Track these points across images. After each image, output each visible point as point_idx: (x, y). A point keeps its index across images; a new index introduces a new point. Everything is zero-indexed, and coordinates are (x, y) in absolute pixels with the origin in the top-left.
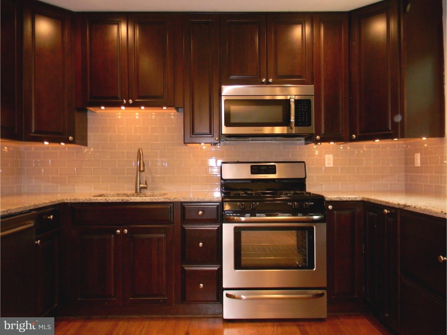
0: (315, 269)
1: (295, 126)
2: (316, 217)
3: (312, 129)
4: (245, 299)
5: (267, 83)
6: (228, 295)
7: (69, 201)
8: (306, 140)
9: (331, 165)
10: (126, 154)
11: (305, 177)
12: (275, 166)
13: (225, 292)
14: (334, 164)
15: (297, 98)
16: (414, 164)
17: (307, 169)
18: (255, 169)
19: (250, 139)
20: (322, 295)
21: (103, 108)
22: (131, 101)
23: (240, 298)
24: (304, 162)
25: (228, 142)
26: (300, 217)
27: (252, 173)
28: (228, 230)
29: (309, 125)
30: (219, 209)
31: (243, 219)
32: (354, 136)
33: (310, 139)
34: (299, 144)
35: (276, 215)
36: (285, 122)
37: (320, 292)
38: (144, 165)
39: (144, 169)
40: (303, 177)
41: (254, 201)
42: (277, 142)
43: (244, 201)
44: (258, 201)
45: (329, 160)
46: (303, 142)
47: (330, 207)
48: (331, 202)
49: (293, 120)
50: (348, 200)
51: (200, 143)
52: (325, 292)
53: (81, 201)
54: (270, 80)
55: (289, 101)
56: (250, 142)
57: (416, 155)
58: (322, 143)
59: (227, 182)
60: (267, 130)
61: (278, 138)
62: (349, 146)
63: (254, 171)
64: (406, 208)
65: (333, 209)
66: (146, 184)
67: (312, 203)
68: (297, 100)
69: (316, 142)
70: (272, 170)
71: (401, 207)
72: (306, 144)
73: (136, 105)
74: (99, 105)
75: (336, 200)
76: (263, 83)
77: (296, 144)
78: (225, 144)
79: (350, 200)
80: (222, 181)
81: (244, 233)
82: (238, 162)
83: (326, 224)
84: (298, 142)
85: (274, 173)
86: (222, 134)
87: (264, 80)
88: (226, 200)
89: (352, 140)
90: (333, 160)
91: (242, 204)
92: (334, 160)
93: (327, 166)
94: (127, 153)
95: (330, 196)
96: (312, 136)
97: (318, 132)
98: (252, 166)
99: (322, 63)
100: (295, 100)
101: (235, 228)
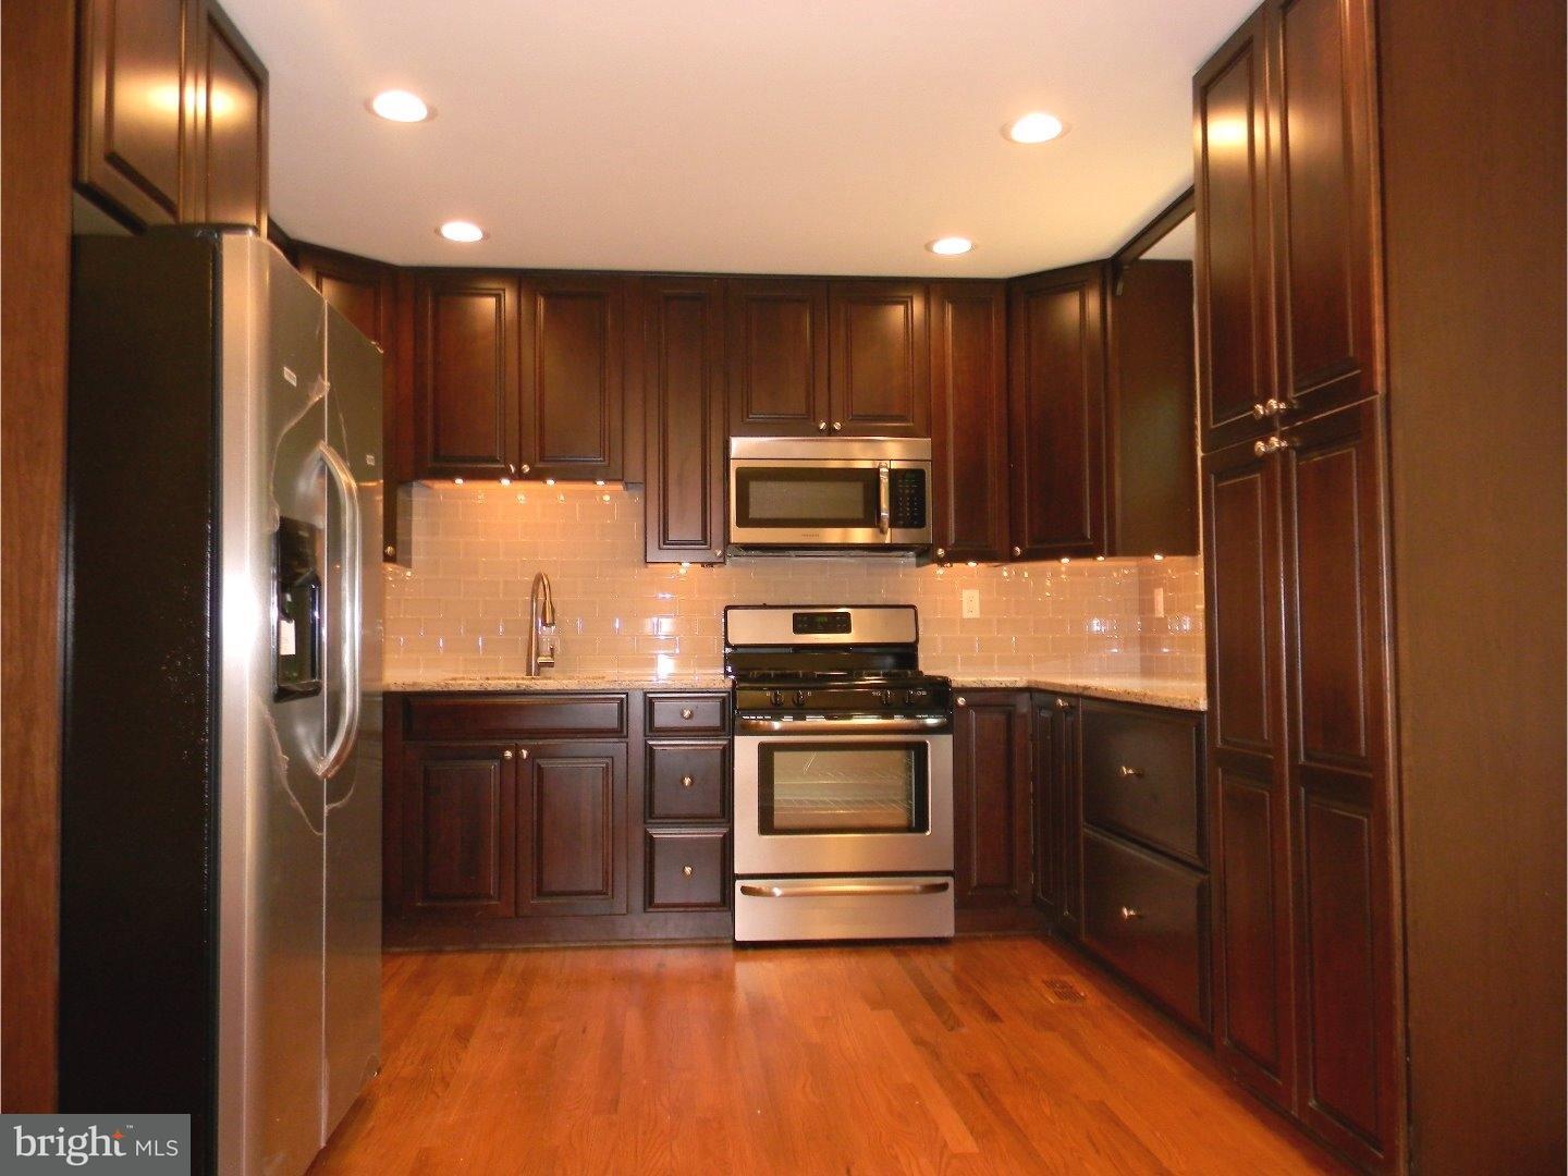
0: (928, 833)
1: (891, 526)
2: (931, 721)
3: (925, 535)
4: (783, 896)
5: (830, 432)
6: (745, 890)
7: (400, 689)
8: (919, 556)
9: (976, 614)
10: (501, 586)
11: (917, 641)
12: (847, 615)
13: (739, 884)
14: (981, 613)
15: (895, 465)
16: (1153, 611)
17: (920, 623)
18: (803, 623)
19: (792, 553)
20: (944, 887)
21: (459, 481)
22: (526, 468)
23: (770, 895)
24: (913, 607)
25: (743, 560)
26: (898, 720)
27: (797, 630)
28: (746, 751)
29: (921, 524)
30: (727, 706)
31: (777, 725)
32: (1018, 550)
33: (925, 554)
34: (905, 565)
35: (850, 717)
36: (870, 519)
37: (939, 880)
38: (553, 611)
39: (553, 620)
40: (911, 639)
41: (802, 689)
42: (852, 560)
43: (780, 689)
44: (809, 689)
45: (971, 603)
46: (913, 560)
47: (961, 701)
48: (964, 691)
49: (885, 514)
50: (998, 685)
51: (680, 563)
52: (950, 880)
53: (427, 688)
54: (837, 426)
55: (876, 472)
56: (793, 560)
57: (1156, 591)
58: (955, 565)
59: (740, 650)
60: (833, 535)
61: (853, 553)
62: (1006, 571)
63: (800, 626)
65: (968, 705)
66: (552, 656)
67: (924, 693)
68: (893, 470)
69: (941, 562)
70: (842, 624)
72: (918, 565)
73: (538, 476)
74: (449, 475)
75: (974, 685)
76: (820, 432)
77: (898, 565)
78: (735, 565)
79: (1003, 686)
80: (728, 650)
81: (779, 757)
82: (765, 607)
83: (951, 737)
84: (902, 560)
85: (847, 630)
86: (729, 543)
87: (823, 426)
88: (742, 685)
89: (1013, 559)
91: (776, 694)
92: (981, 602)
93: (966, 615)
94: (506, 582)
95: (961, 677)
96: (928, 549)
97: (941, 540)
98: (795, 616)
99: (950, 391)
100: (890, 469)
101: (762, 747)
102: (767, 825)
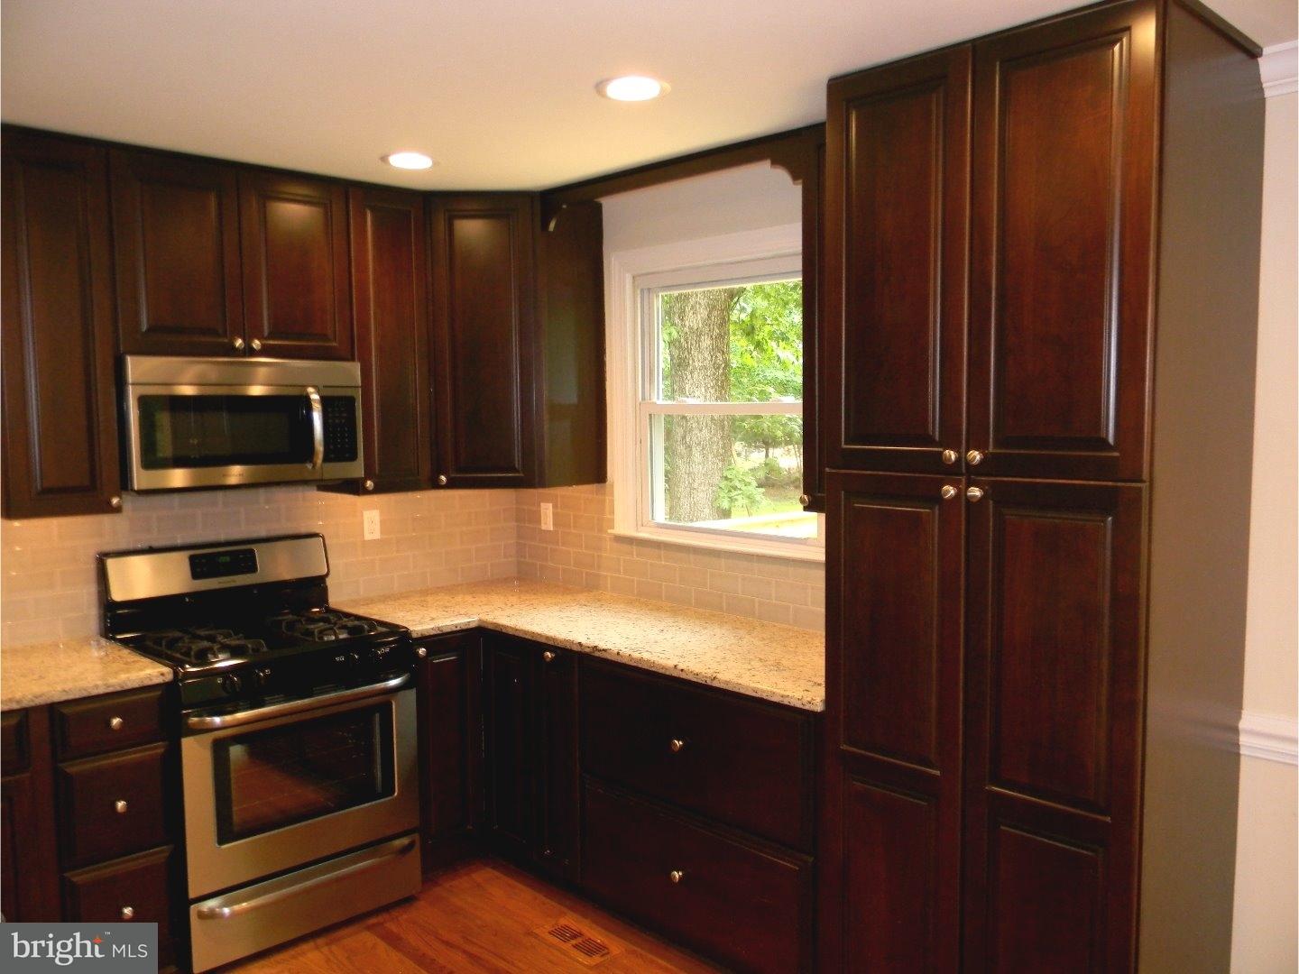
0: (396, 794)
1: (324, 460)
2: (394, 683)
3: (359, 469)
5: (246, 351)
6: (202, 914)
9: (377, 535)
11: (327, 575)
12: (252, 551)
13: (193, 909)
14: (382, 533)
16: (539, 522)
18: (200, 566)
20: (410, 847)
24: (315, 535)
27: (196, 575)
29: (352, 458)
32: (443, 478)
37: (407, 840)
40: (322, 572)
45: (372, 524)
47: (422, 651)
48: (425, 640)
50: (454, 629)
52: (415, 838)
54: (256, 346)
55: (306, 399)
57: (543, 505)
58: (374, 496)
63: (199, 570)
64: (597, 654)
65: (428, 653)
68: (328, 397)
70: (247, 562)
71: (587, 650)
75: (432, 632)
76: (236, 352)
79: (458, 628)
82: (152, 550)
83: (414, 690)
85: (253, 568)
86: (131, 489)
87: (239, 344)
89: (436, 485)
90: (381, 521)
91: (230, 680)
92: (381, 523)
93: (368, 537)
97: (370, 474)
98: (191, 559)
99: (372, 309)
101: (216, 744)
102: (226, 832)
